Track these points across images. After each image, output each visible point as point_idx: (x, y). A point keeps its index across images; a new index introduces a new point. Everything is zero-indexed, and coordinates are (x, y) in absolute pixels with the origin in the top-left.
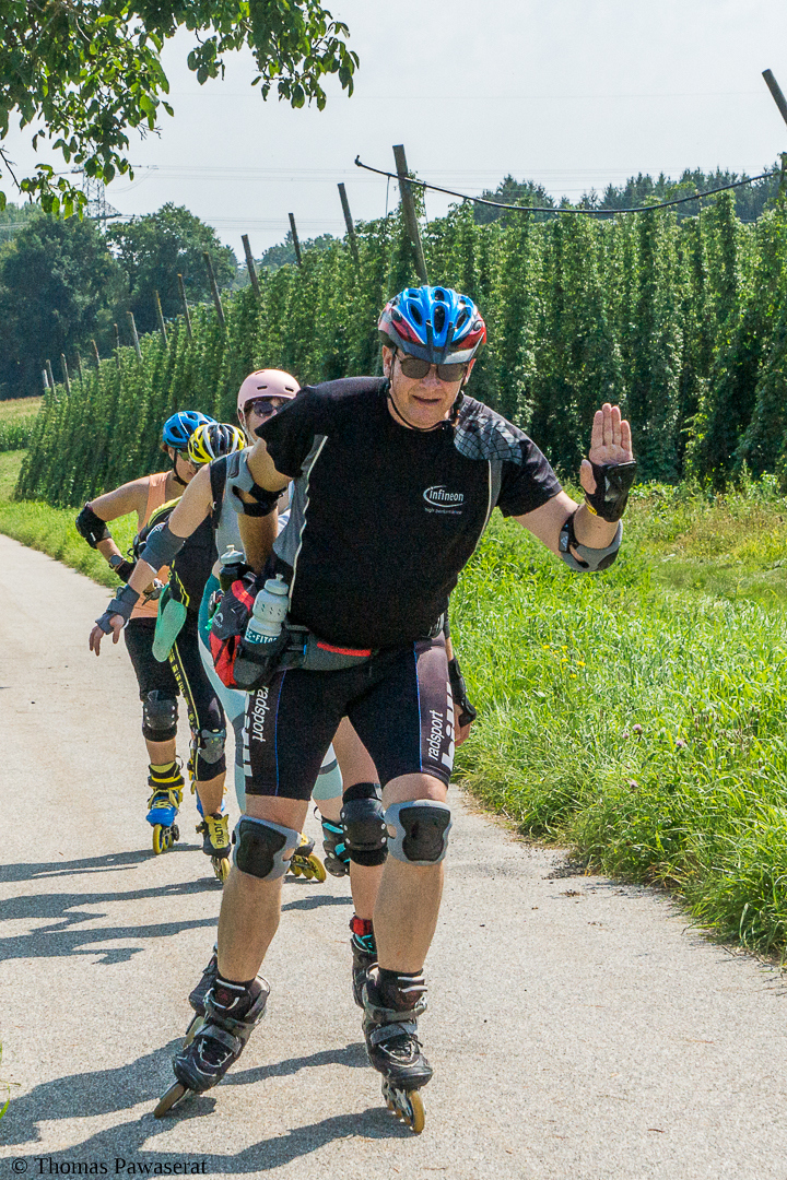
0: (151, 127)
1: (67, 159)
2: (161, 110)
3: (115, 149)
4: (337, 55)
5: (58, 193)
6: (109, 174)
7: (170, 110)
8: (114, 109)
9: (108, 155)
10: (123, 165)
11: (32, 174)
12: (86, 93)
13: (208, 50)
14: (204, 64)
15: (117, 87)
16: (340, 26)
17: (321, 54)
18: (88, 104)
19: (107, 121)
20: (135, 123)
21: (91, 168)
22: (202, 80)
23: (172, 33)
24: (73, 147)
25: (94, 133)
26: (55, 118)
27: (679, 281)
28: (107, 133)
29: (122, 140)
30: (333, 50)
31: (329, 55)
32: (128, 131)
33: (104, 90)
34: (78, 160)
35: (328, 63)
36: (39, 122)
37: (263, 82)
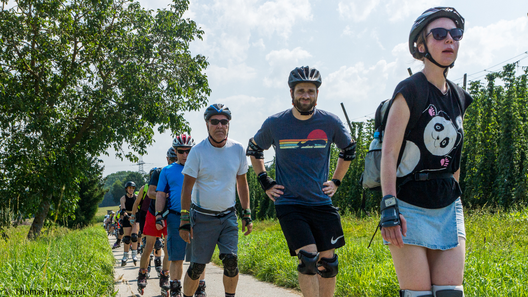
0: (151, 144)
1: (135, 151)
2: (153, 141)
3: (144, 149)
4: (187, 128)
5: (133, 158)
6: (143, 154)
7: (155, 141)
8: (144, 141)
9: (143, 150)
10: (146, 152)
11: (128, 154)
12: (138, 138)
13: (162, 127)
14: (161, 130)
15: (144, 136)
16: (187, 123)
17: (184, 128)
18: (139, 140)
19: (142, 143)
20: (148, 143)
21: (140, 152)
22: (161, 133)
23: (155, 125)
24: (136, 148)
25: (140, 145)
26: (133, 143)
27: (254, 182)
28: (142, 146)
29: (145, 147)
30: (186, 127)
31: (185, 128)
32: (146, 145)
33: (142, 137)
34: (137, 151)
35: (185, 130)
36: (129, 144)
37: (173, 135)
